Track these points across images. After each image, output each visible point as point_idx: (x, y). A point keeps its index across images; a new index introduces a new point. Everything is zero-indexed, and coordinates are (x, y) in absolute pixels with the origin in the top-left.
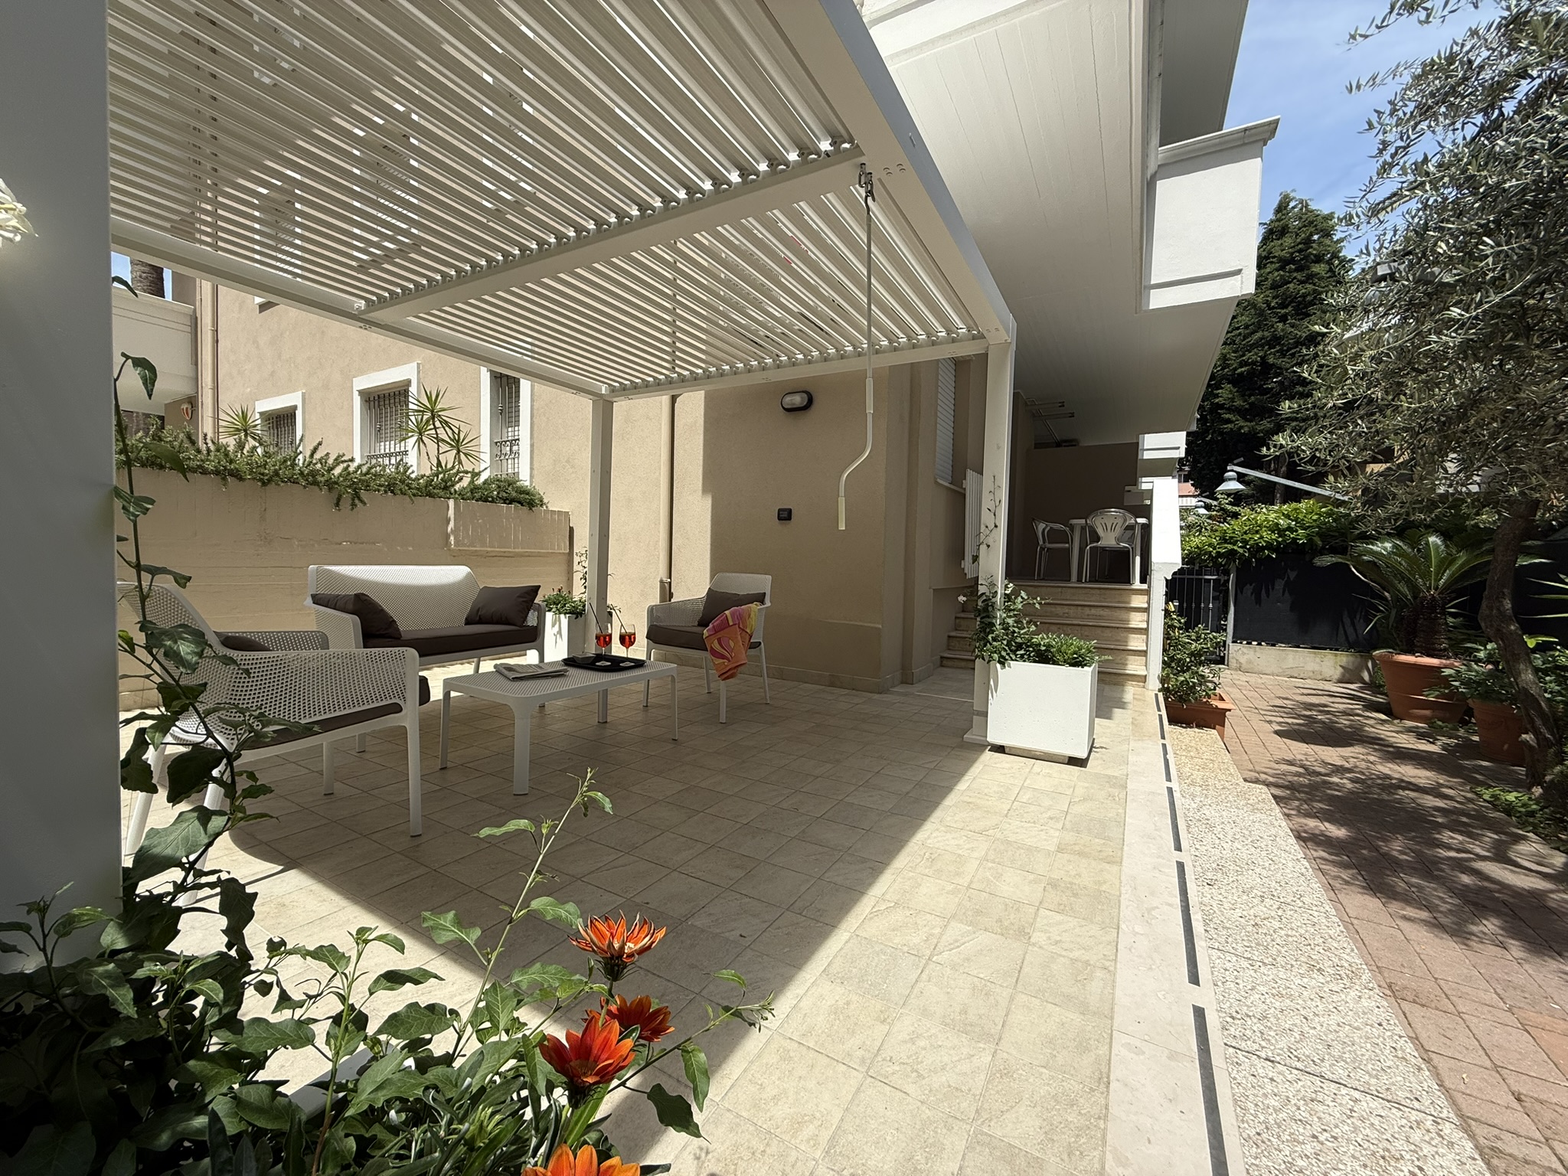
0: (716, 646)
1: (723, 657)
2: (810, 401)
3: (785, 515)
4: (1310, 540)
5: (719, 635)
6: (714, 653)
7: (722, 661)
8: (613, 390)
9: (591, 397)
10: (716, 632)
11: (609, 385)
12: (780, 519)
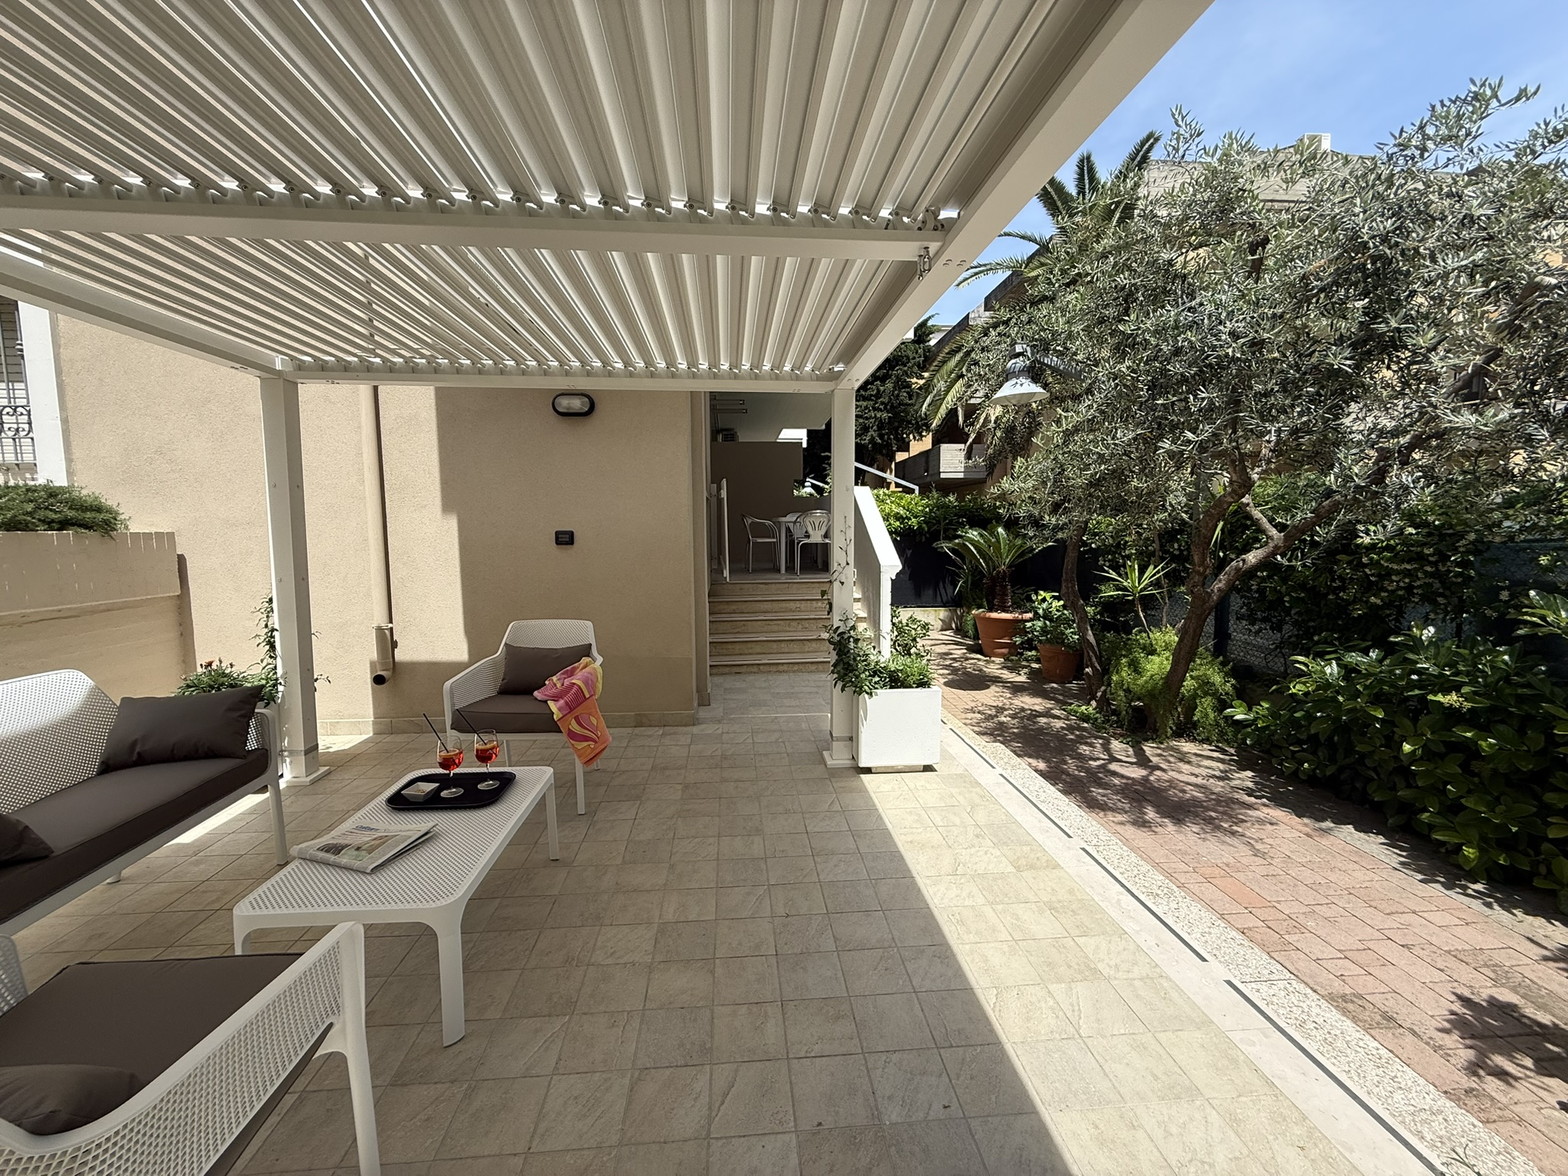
0: (574, 726)
1: (586, 739)
2: (592, 406)
3: (567, 538)
4: (920, 527)
5: (578, 711)
6: (572, 735)
7: (586, 744)
8: (300, 367)
9: (258, 373)
10: (571, 710)
11: (292, 358)
12: (558, 542)
